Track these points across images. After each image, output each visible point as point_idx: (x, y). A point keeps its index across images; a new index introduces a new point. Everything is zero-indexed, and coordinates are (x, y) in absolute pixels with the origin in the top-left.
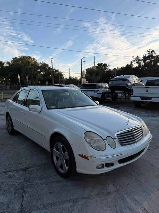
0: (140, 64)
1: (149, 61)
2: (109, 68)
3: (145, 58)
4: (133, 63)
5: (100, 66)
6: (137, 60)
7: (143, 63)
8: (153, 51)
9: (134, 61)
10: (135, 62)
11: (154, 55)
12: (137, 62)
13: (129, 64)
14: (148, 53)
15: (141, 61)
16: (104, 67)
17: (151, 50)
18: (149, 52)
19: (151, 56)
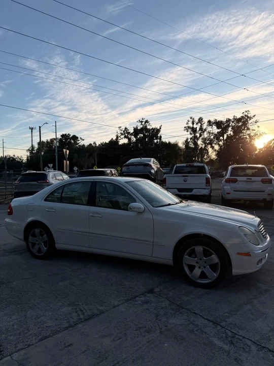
0: (129, 139)
1: (142, 135)
2: (81, 143)
3: (136, 132)
4: (119, 138)
5: (66, 139)
6: (126, 133)
7: (134, 139)
8: (147, 122)
9: (122, 134)
10: (123, 136)
11: (148, 127)
12: (125, 137)
13: (114, 138)
14: (140, 123)
15: (131, 134)
16: (72, 141)
17: (144, 120)
18: (142, 122)
19: (144, 129)
